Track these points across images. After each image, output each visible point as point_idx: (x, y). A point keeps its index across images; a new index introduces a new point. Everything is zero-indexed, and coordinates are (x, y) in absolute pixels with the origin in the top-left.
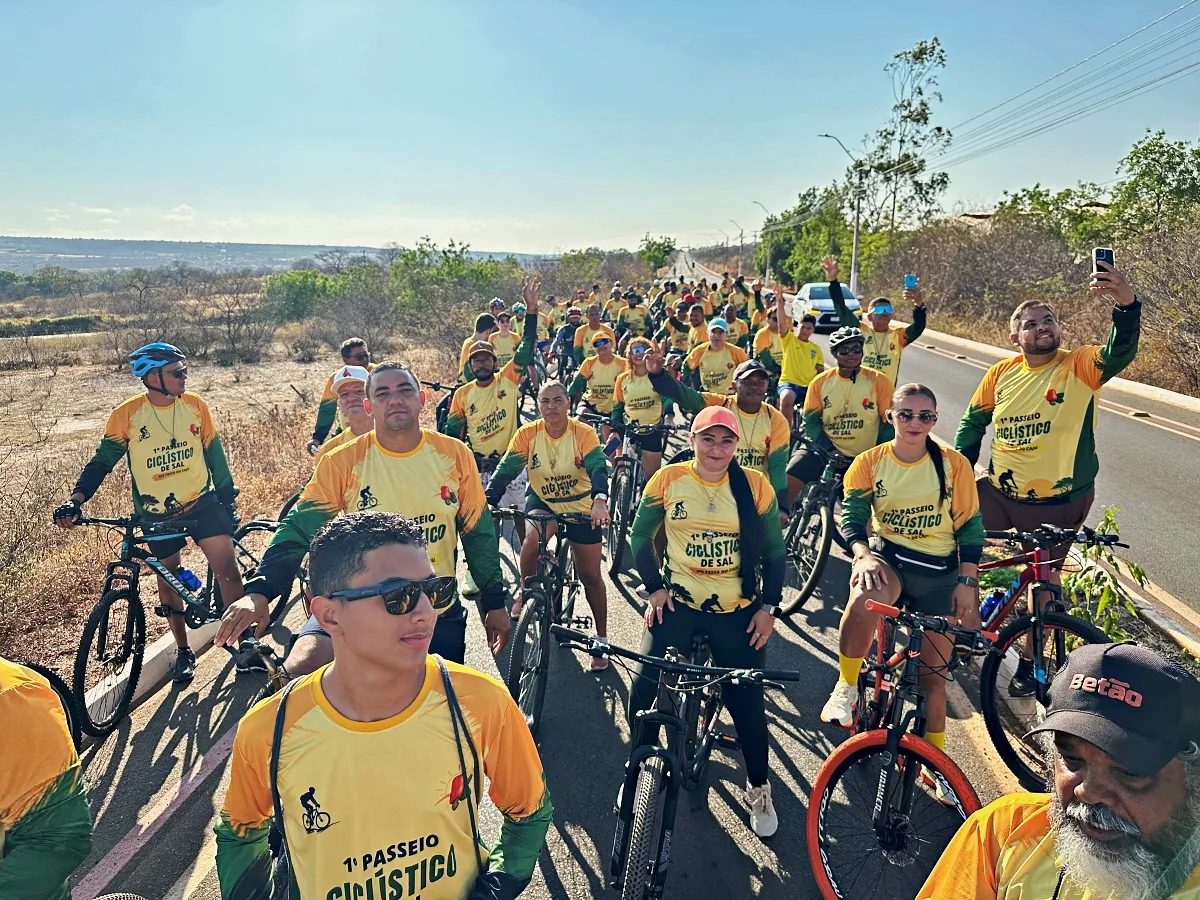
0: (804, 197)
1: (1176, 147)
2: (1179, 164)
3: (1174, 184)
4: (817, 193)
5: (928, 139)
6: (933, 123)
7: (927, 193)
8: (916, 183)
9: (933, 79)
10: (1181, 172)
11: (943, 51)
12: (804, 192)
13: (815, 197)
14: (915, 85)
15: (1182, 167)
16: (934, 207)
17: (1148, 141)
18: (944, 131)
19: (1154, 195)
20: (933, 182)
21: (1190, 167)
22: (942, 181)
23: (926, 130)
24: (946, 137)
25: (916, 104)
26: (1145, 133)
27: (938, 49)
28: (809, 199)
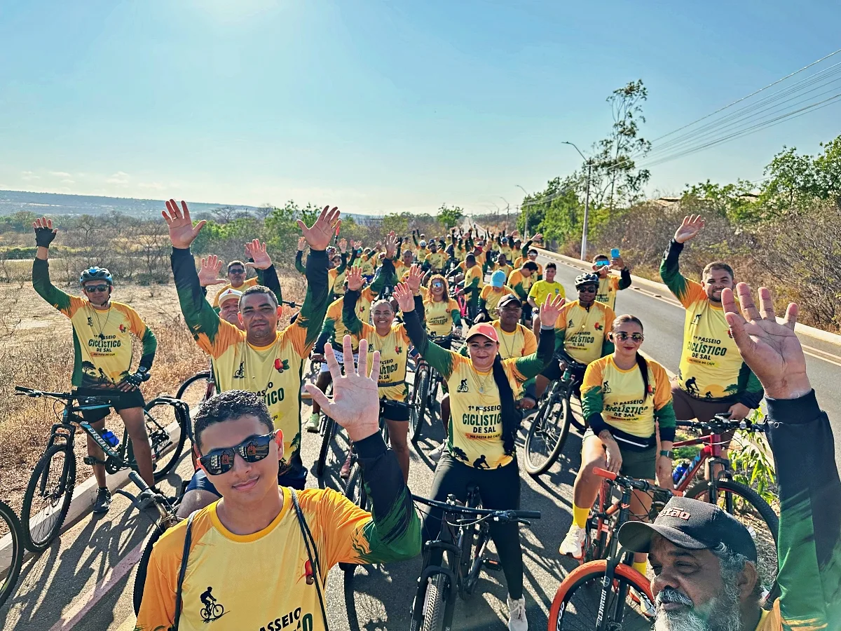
0: (551, 183)
1: (803, 158)
2: (805, 170)
3: (802, 183)
4: (561, 181)
5: (635, 147)
6: (638, 136)
7: (635, 183)
8: (628, 176)
9: (639, 108)
10: (807, 176)
11: (645, 89)
12: (552, 180)
13: (559, 183)
14: (627, 112)
15: (807, 172)
16: (640, 192)
17: (784, 154)
18: (645, 141)
19: (788, 190)
20: (640, 176)
21: (813, 172)
22: (646, 175)
23: (633, 141)
24: (647, 145)
25: (628, 124)
26: (782, 149)
27: (642, 87)
28: (555, 184)
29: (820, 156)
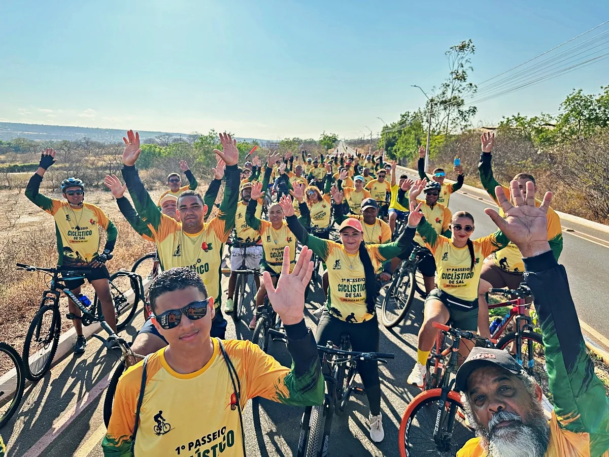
0: (403, 116)
1: (588, 97)
2: (590, 106)
3: (587, 116)
4: (410, 114)
5: (466, 89)
6: (468, 82)
7: (465, 116)
8: (459, 111)
9: (469, 60)
10: (591, 110)
11: (474, 46)
12: (403, 114)
13: (408, 116)
14: (460, 63)
15: (591, 107)
16: (469, 123)
17: (574, 94)
18: (473, 85)
19: (577, 121)
20: (469, 111)
21: (596, 108)
22: (474, 111)
23: (464, 84)
24: (475, 88)
25: (460, 72)
26: (573, 91)
27: (471, 45)
28: (405, 117)
29: (600, 96)
